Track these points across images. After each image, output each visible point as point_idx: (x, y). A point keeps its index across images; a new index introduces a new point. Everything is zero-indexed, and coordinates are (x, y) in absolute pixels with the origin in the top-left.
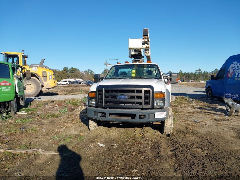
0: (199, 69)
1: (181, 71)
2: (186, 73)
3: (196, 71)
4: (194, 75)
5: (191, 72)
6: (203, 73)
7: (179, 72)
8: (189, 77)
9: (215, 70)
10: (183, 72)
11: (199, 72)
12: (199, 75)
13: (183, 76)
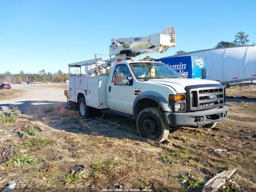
0: (43, 70)
1: (22, 72)
2: (28, 74)
3: (40, 71)
4: (38, 76)
5: (34, 73)
6: (47, 74)
7: (20, 73)
8: (32, 79)
9: (59, 71)
10: (25, 73)
11: (42, 73)
12: (43, 76)
13: (26, 77)
